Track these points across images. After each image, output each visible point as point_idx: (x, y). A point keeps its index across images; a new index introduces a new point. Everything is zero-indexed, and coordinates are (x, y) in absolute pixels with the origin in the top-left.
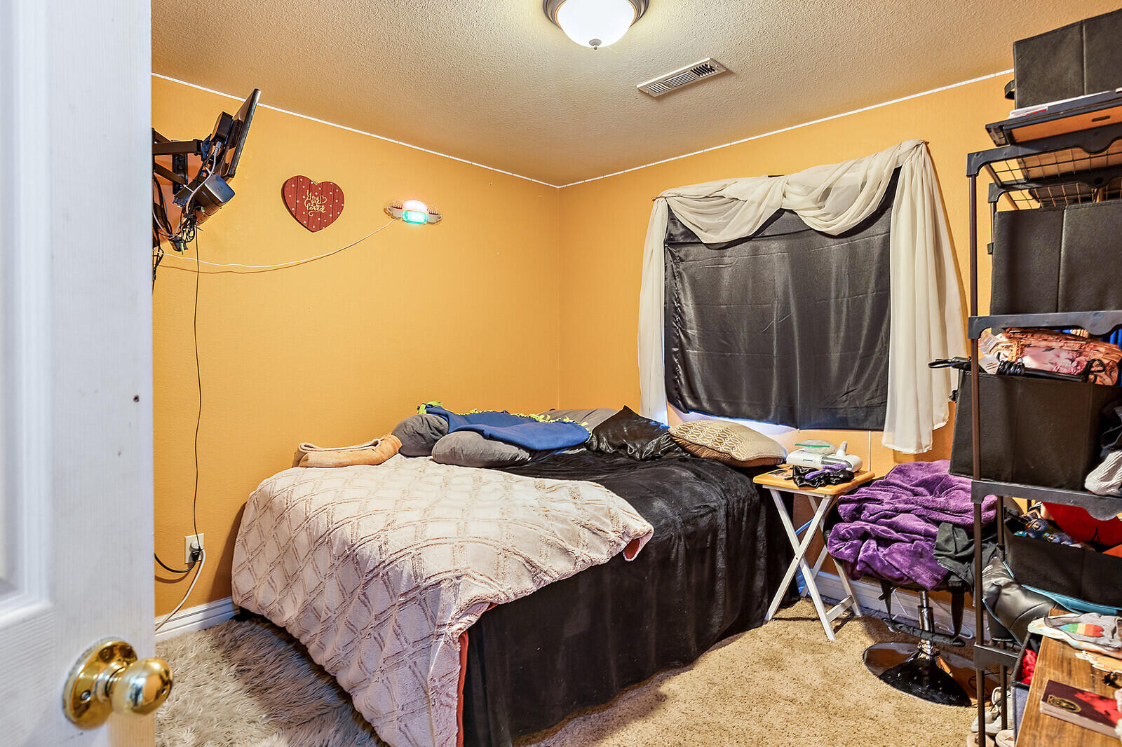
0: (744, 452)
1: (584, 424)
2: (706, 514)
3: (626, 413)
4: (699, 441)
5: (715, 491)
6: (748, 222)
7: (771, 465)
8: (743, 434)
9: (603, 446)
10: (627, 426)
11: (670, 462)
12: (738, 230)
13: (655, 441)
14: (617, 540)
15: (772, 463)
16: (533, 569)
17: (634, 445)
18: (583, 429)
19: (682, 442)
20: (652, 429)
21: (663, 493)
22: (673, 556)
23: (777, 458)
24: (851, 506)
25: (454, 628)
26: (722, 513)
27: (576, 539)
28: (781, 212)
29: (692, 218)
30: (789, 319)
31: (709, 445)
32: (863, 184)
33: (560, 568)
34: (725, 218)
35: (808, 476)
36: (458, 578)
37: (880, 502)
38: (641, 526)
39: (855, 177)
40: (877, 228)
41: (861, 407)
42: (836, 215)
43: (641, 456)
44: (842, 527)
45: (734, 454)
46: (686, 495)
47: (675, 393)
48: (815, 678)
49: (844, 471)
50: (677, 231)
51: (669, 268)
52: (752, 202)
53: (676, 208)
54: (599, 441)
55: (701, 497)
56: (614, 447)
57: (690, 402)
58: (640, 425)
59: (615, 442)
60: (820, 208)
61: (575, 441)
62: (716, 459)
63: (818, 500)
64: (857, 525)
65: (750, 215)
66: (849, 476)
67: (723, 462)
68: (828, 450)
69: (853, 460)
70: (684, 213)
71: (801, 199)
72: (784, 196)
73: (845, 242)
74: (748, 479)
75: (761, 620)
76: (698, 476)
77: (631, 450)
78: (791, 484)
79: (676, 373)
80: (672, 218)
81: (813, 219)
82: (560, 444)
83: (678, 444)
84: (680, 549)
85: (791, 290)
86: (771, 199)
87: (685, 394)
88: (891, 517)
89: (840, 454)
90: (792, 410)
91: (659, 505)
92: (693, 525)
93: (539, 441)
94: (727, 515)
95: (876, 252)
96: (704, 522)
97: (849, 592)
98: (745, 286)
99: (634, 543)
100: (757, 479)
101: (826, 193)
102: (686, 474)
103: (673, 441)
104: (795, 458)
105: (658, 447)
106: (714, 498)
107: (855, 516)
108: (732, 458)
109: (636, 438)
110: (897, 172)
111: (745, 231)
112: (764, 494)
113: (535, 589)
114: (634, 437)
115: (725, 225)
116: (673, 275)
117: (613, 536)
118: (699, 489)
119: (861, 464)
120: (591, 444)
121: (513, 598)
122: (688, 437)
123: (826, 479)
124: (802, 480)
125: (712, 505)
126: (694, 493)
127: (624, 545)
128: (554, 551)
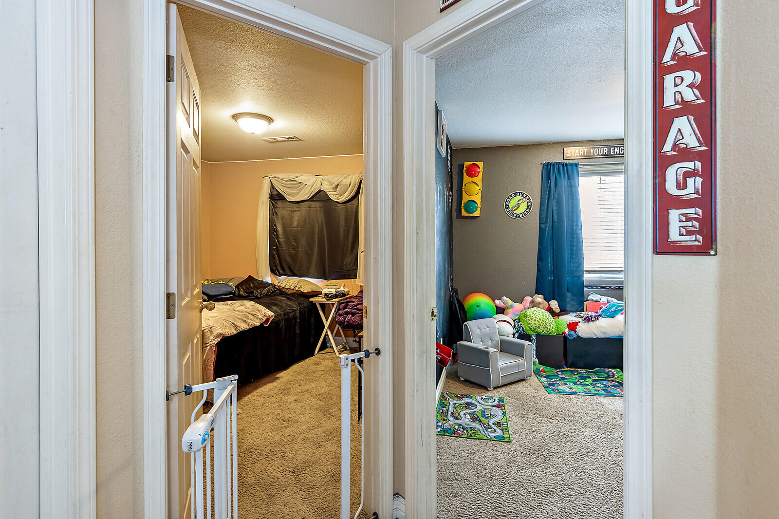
0: (305, 289)
1: (231, 284)
2: (292, 312)
3: (250, 278)
4: (287, 287)
5: (295, 304)
6: (307, 194)
7: (317, 294)
8: (306, 282)
9: (241, 293)
10: (252, 284)
11: (275, 295)
12: (303, 196)
13: (267, 288)
14: (262, 317)
15: (317, 293)
16: (235, 326)
17: (257, 292)
18: (230, 286)
19: (279, 288)
20: (264, 285)
21: (276, 305)
22: (281, 326)
23: (319, 292)
24: (344, 305)
25: (213, 342)
26: (298, 312)
27: (247, 317)
28: (320, 191)
29: (282, 188)
30: (323, 236)
31: (292, 288)
32: (350, 184)
33: (244, 326)
34: (297, 191)
35: (330, 296)
36: (210, 328)
37: (354, 302)
38: (270, 313)
39: (347, 181)
40: (354, 202)
41: (350, 270)
42: (340, 196)
43: (261, 296)
44: (341, 312)
45: (302, 290)
46: (284, 305)
47: (274, 268)
48: (332, 365)
49: (342, 293)
50: (275, 193)
51: (271, 210)
52: (309, 185)
53: (274, 183)
54: (239, 291)
55: (290, 306)
56: (247, 293)
57: (281, 272)
58: (258, 283)
59: (247, 291)
60: (335, 191)
61: (228, 291)
62: (295, 293)
63: (333, 304)
64: (346, 310)
65: (307, 192)
66: (344, 295)
67: (297, 294)
68: (338, 287)
69: (346, 290)
70: (278, 185)
71: (328, 187)
72: (321, 184)
73: (344, 206)
74: (307, 300)
75: (312, 354)
76: (288, 299)
77: (256, 294)
78: (324, 299)
79: (274, 259)
80: (272, 187)
81: (333, 196)
82: (221, 293)
83: (278, 289)
84: (283, 324)
85: (324, 223)
86: (316, 185)
87: (279, 268)
88: (357, 306)
89: (342, 288)
90: (324, 272)
91: (274, 308)
92: (288, 316)
93: (211, 291)
94: (300, 313)
95: (354, 210)
96: (291, 315)
97: (345, 341)
98: (305, 220)
99: (267, 320)
100: (310, 300)
101: (337, 185)
102: (283, 298)
103: (275, 288)
104: (325, 291)
105: (268, 291)
106: (295, 306)
107: (345, 307)
108: (301, 292)
109: (257, 288)
110: (361, 181)
111: (306, 198)
112: (313, 305)
113: (236, 332)
114: (256, 288)
115: (297, 194)
116: (273, 213)
117: (260, 316)
118: (289, 303)
119: (349, 291)
120: (235, 292)
121: (230, 335)
122: (282, 285)
123: (336, 296)
124: (327, 297)
125: (294, 309)
126: (287, 304)
127: (264, 320)
128: (241, 321)
